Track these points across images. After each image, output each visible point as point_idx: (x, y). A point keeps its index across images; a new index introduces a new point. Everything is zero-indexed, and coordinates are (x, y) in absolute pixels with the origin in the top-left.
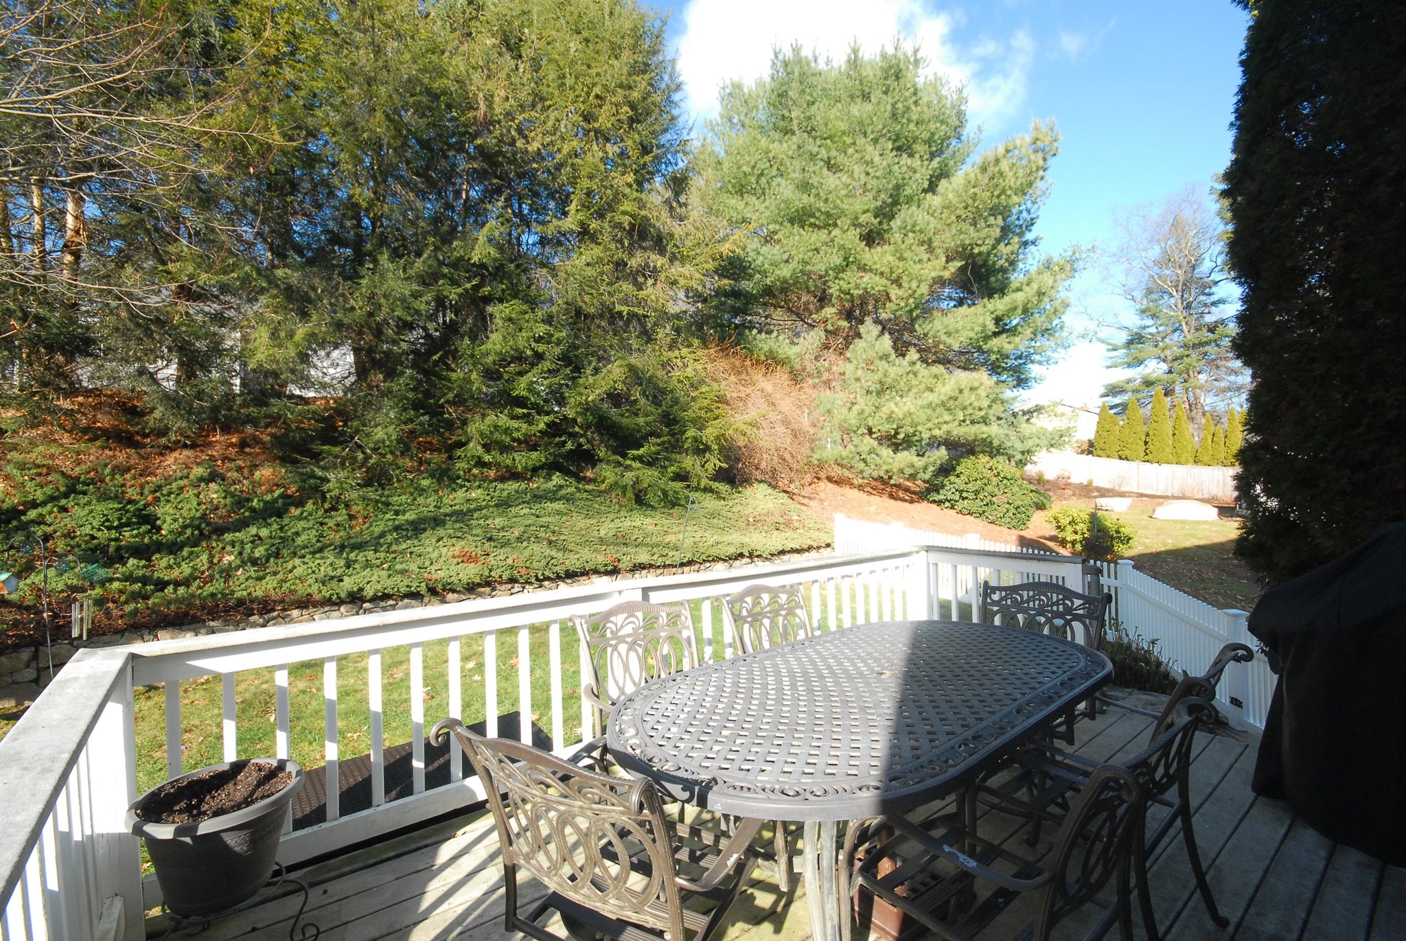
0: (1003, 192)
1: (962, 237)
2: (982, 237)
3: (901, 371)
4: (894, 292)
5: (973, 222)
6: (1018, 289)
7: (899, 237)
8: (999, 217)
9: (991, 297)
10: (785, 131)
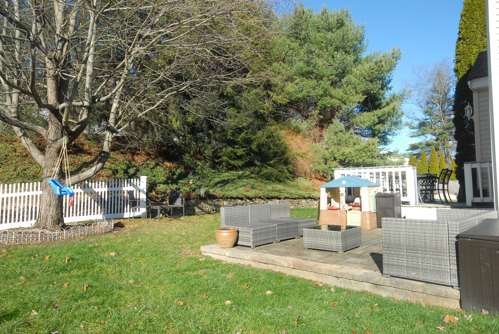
0: (383, 72)
1: (367, 87)
2: (374, 87)
3: (347, 136)
4: (344, 107)
5: (371, 81)
6: (385, 106)
7: (345, 85)
8: (381, 81)
9: (376, 109)
10: (297, 38)
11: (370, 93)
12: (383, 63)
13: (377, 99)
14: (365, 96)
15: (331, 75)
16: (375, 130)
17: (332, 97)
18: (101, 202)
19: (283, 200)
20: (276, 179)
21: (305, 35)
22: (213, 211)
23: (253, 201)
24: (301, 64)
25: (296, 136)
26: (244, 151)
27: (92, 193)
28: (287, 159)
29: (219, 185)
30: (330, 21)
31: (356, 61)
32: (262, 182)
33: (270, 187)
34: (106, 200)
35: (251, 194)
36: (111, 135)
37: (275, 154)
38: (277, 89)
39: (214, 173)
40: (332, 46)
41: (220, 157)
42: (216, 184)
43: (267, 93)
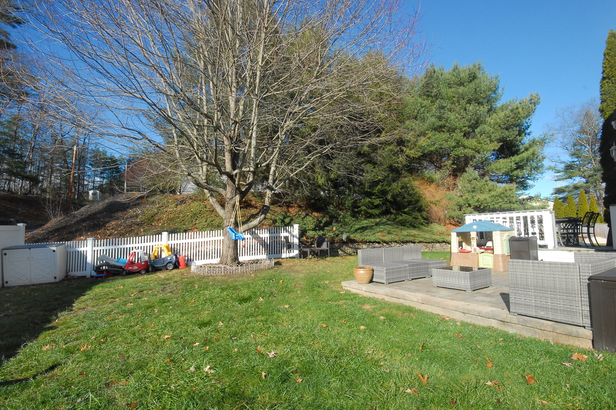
0: (519, 119)
1: (503, 134)
2: (511, 135)
3: (482, 184)
4: (478, 156)
5: (507, 129)
6: (523, 152)
7: (479, 135)
8: (518, 127)
9: (513, 156)
10: (428, 96)
11: (506, 140)
12: (520, 110)
13: (514, 146)
14: (501, 144)
15: (464, 126)
16: (513, 176)
17: (465, 147)
18: (265, 246)
19: (418, 244)
20: (411, 225)
21: (435, 92)
22: (354, 253)
23: (389, 245)
24: (433, 119)
25: (430, 185)
26: (380, 201)
27: (257, 238)
28: (421, 207)
29: (359, 231)
30: (462, 76)
31: (490, 110)
32: (398, 228)
33: (405, 233)
34: (268, 243)
35: (387, 238)
36: (270, 192)
37: (410, 203)
38: (409, 144)
39: (355, 220)
40: (464, 99)
41: (359, 207)
42: (356, 230)
43: (400, 148)
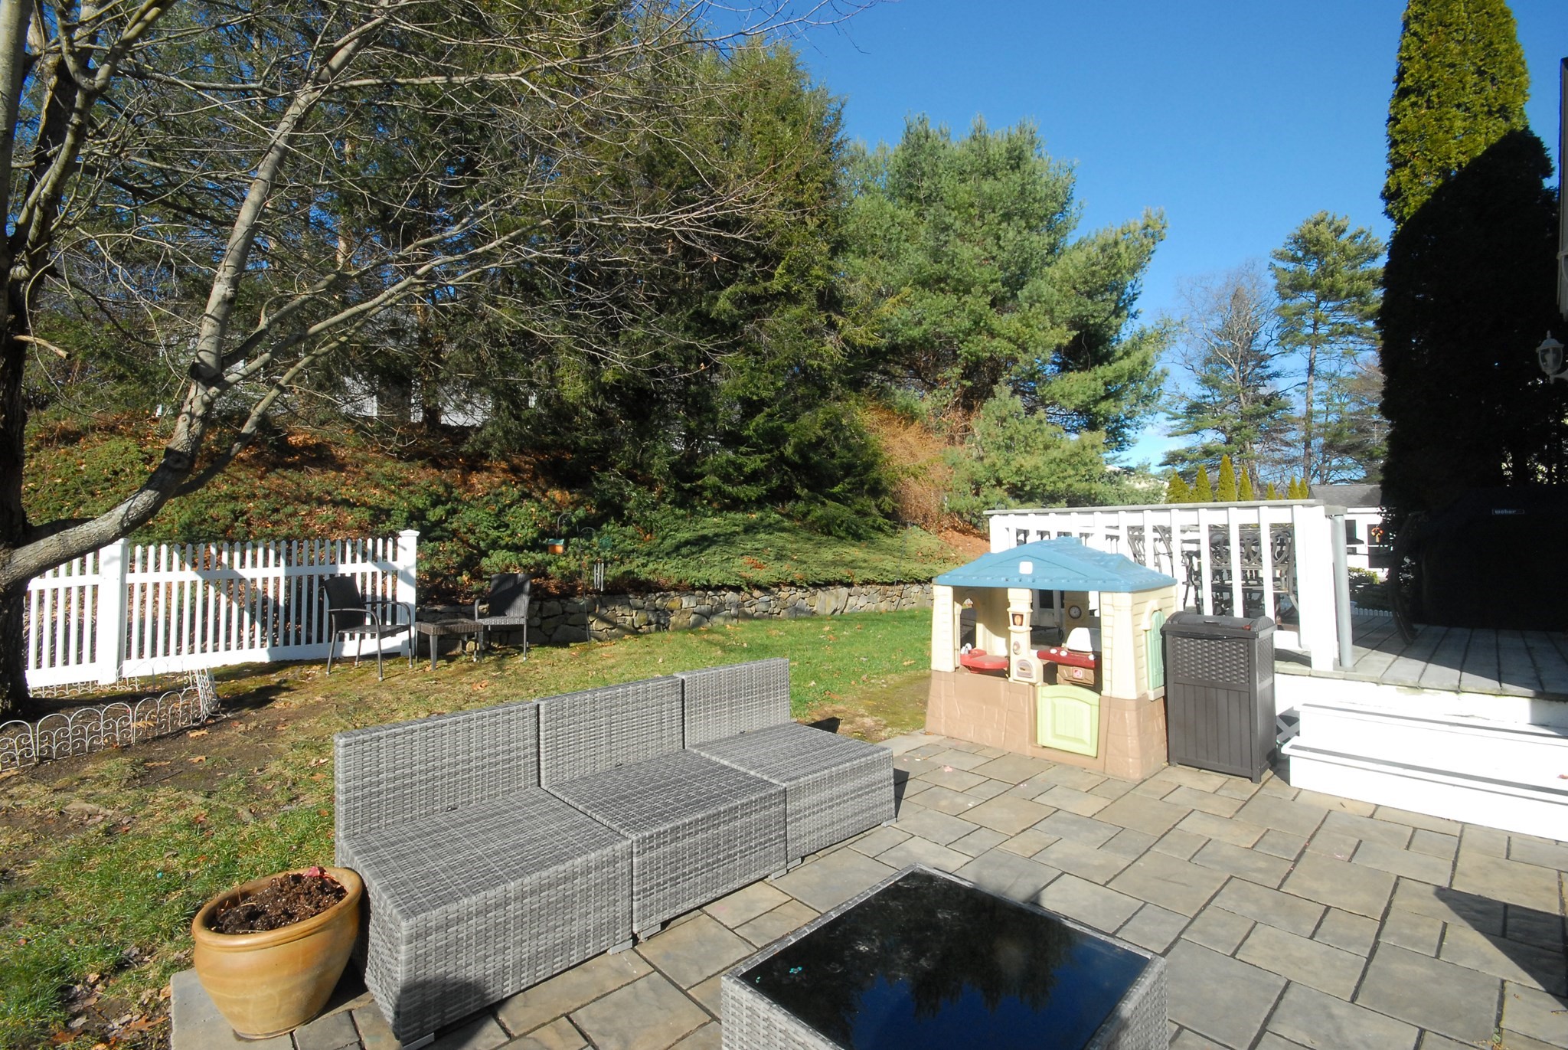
0: (1119, 271)
1: (1081, 308)
2: (1097, 310)
3: (1030, 428)
4: (1021, 356)
5: (1090, 295)
6: (1121, 358)
7: (1026, 306)
8: (1115, 293)
9: (1101, 364)
10: (911, 198)
11: (1087, 325)
12: (1122, 248)
13: (1104, 340)
14: (1075, 333)
15: (993, 281)
16: (1098, 413)
17: (993, 334)
18: (264, 614)
19: (859, 588)
20: (848, 530)
21: (929, 188)
23: (772, 593)
24: (921, 258)
25: (906, 427)
26: (762, 461)
28: (878, 481)
29: (684, 551)
30: (991, 152)
31: (1052, 249)
32: (810, 539)
33: (827, 555)
34: (281, 603)
35: (762, 576)
36: (200, 392)
37: (848, 469)
38: (854, 311)
39: (683, 517)
40: (994, 212)
41: (701, 476)
42: (677, 548)
43: (829, 317)
